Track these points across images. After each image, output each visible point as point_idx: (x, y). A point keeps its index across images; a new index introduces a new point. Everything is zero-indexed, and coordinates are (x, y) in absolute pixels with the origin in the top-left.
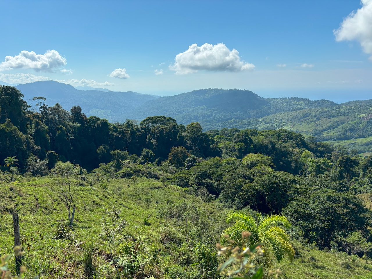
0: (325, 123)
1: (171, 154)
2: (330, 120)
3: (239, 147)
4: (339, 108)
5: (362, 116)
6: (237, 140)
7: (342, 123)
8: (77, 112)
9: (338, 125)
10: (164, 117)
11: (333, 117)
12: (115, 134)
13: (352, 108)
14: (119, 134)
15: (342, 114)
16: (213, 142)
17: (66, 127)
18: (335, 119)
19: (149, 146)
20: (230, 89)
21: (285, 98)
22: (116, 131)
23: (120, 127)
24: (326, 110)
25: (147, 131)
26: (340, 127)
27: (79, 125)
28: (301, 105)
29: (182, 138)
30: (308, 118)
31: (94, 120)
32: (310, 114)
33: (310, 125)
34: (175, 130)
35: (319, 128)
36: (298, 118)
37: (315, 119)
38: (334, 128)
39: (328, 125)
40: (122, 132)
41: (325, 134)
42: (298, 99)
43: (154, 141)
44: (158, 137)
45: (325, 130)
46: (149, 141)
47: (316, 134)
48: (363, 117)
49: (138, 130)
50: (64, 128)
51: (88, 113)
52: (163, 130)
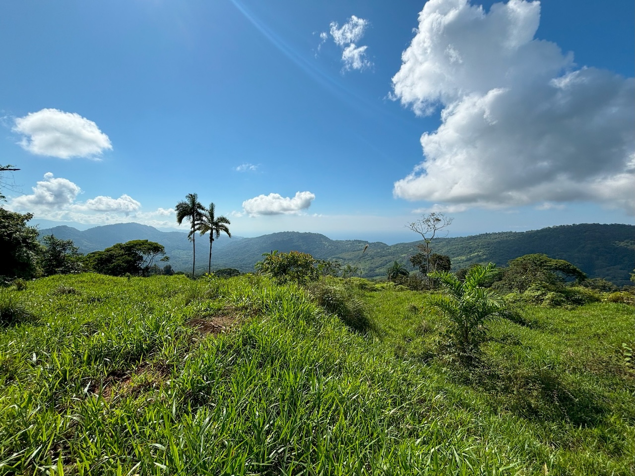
0: (378, 261)
2: (381, 259)
4: (388, 249)
5: (403, 255)
7: (389, 262)
9: (387, 263)
10: (231, 270)
11: (383, 256)
13: (398, 249)
15: (390, 254)
18: (385, 258)
21: (350, 241)
24: (379, 250)
26: (388, 264)
28: (362, 246)
30: (366, 257)
32: (367, 254)
33: (367, 264)
35: (373, 266)
36: (358, 258)
37: (370, 258)
38: (384, 266)
39: (380, 263)
41: (377, 271)
42: (360, 242)
45: (377, 268)
47: (371, 271)
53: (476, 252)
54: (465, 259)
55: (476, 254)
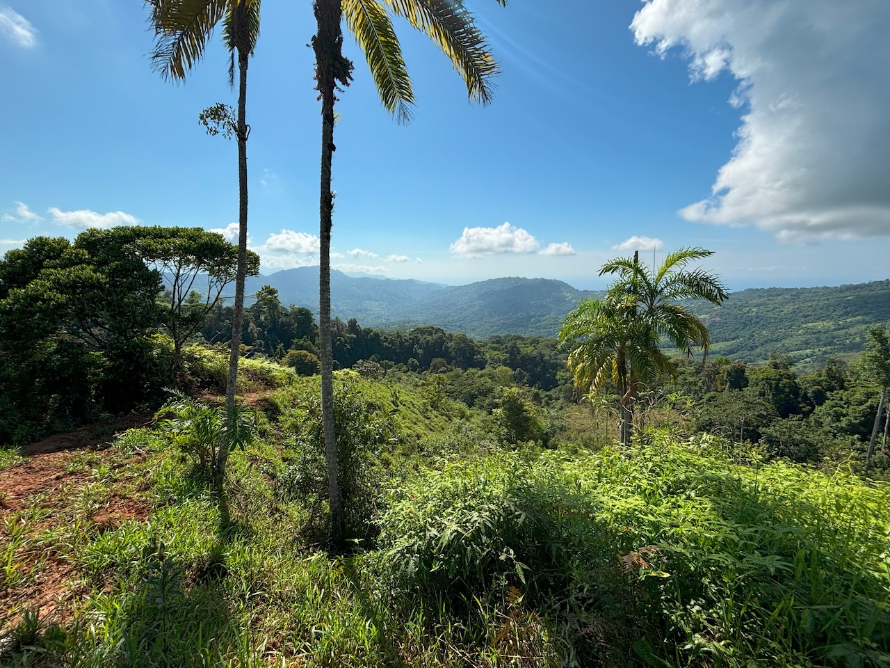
1: (431, 364)
3: (503, 358)
5: (702, 316)
6: (505, 350)
8: (353, 324)
10: (433, 328)
12: (385, 344)
13: (693, 305)
14: (389, 344)
16: (479, 353)
17: (343, 337)
19: (415, 356)
20: (536, 279)
22: (386, 342)
23: (391, 337)
25: (416, 340)
27: (355, 336)
29: (447, 348)
31: (368, 331)
34: (441, 341)
40: (392, 342)
43: (420, 351)
44: (425, 348)
46: (416, 351)
48: (704, 319)
49: (407, 341)
50: (342, 339)
51: (362, 325)
52: (429, 341)
53: (858, 315)
55: (860, 317)
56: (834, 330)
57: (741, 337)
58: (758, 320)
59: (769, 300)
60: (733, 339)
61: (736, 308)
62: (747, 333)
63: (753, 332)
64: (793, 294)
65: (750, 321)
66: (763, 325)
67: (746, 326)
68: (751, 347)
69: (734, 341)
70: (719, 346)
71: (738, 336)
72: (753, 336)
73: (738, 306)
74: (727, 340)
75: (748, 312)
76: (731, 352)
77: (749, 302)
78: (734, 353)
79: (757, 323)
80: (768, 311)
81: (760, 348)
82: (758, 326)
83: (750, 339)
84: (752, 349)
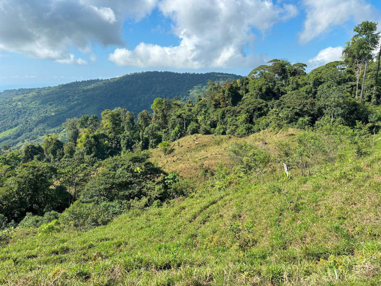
53: (75, 101)
54: (67, 109)
55: (75, 102)
56: (68, 111)
57: (21, 123)
58: (25, 110)
59: (25, 96)
60: (16, 126)
61: (7, 103)
62: (22, 120)
63: (26, 119)
64: (37, 91)
65: (20, 111)
66: (29, 114)
67: (19, 115)
68: (30, 129)
69: (17, 127)
70: (8, 133)
71: (18, 123)
72: (27, 121)
73: (8, 102)
74: (11, 128)
75: (16, 106)
76: (18, 135)
77: (13, 98)
78: (20, 136)
79: (25, 112)
80: (28, 104)
81: (35, 129)
82: (27, 114)
83: (26, 124)
84: (31, 130)
